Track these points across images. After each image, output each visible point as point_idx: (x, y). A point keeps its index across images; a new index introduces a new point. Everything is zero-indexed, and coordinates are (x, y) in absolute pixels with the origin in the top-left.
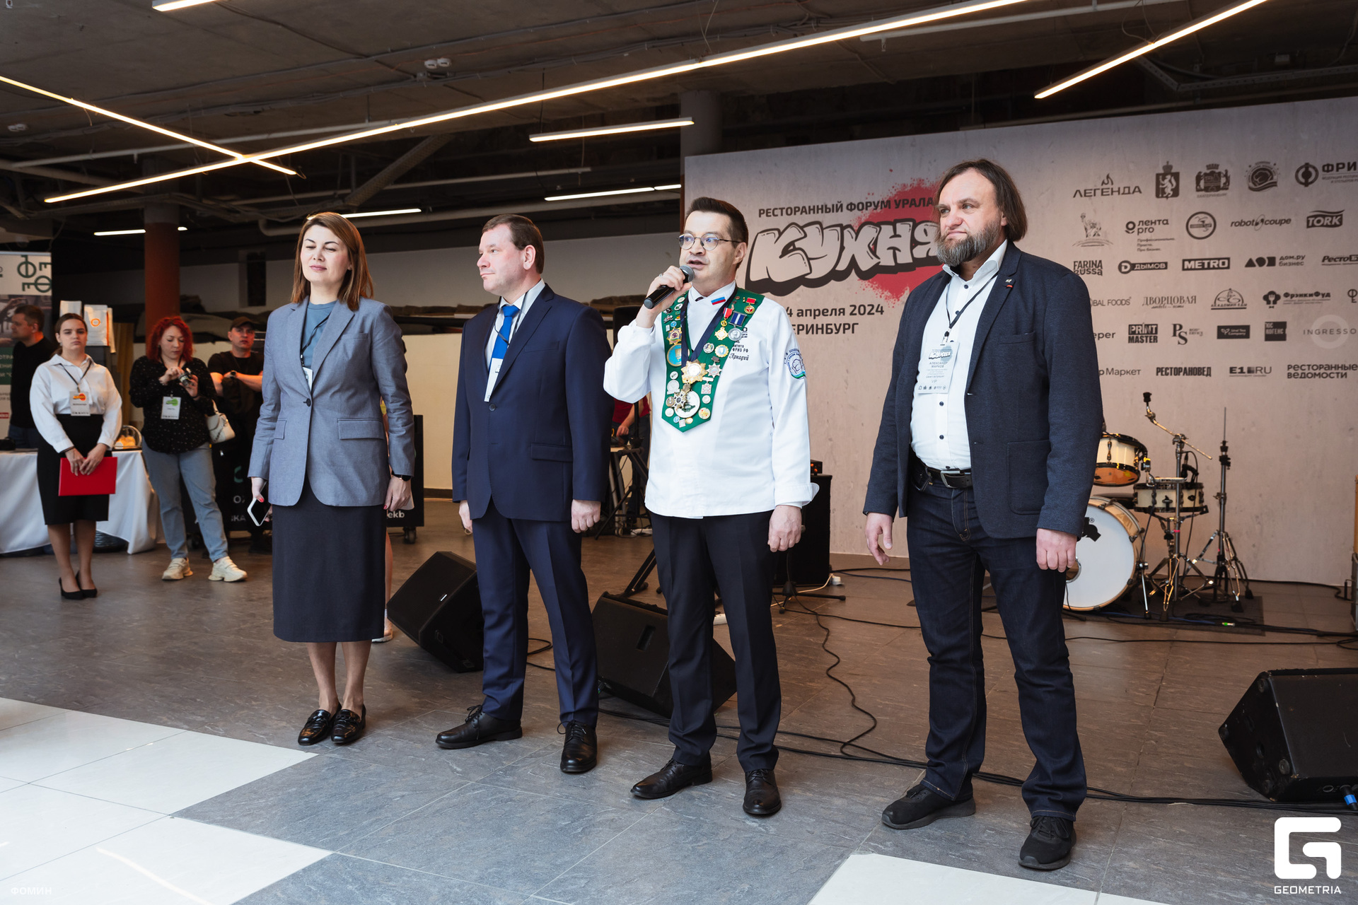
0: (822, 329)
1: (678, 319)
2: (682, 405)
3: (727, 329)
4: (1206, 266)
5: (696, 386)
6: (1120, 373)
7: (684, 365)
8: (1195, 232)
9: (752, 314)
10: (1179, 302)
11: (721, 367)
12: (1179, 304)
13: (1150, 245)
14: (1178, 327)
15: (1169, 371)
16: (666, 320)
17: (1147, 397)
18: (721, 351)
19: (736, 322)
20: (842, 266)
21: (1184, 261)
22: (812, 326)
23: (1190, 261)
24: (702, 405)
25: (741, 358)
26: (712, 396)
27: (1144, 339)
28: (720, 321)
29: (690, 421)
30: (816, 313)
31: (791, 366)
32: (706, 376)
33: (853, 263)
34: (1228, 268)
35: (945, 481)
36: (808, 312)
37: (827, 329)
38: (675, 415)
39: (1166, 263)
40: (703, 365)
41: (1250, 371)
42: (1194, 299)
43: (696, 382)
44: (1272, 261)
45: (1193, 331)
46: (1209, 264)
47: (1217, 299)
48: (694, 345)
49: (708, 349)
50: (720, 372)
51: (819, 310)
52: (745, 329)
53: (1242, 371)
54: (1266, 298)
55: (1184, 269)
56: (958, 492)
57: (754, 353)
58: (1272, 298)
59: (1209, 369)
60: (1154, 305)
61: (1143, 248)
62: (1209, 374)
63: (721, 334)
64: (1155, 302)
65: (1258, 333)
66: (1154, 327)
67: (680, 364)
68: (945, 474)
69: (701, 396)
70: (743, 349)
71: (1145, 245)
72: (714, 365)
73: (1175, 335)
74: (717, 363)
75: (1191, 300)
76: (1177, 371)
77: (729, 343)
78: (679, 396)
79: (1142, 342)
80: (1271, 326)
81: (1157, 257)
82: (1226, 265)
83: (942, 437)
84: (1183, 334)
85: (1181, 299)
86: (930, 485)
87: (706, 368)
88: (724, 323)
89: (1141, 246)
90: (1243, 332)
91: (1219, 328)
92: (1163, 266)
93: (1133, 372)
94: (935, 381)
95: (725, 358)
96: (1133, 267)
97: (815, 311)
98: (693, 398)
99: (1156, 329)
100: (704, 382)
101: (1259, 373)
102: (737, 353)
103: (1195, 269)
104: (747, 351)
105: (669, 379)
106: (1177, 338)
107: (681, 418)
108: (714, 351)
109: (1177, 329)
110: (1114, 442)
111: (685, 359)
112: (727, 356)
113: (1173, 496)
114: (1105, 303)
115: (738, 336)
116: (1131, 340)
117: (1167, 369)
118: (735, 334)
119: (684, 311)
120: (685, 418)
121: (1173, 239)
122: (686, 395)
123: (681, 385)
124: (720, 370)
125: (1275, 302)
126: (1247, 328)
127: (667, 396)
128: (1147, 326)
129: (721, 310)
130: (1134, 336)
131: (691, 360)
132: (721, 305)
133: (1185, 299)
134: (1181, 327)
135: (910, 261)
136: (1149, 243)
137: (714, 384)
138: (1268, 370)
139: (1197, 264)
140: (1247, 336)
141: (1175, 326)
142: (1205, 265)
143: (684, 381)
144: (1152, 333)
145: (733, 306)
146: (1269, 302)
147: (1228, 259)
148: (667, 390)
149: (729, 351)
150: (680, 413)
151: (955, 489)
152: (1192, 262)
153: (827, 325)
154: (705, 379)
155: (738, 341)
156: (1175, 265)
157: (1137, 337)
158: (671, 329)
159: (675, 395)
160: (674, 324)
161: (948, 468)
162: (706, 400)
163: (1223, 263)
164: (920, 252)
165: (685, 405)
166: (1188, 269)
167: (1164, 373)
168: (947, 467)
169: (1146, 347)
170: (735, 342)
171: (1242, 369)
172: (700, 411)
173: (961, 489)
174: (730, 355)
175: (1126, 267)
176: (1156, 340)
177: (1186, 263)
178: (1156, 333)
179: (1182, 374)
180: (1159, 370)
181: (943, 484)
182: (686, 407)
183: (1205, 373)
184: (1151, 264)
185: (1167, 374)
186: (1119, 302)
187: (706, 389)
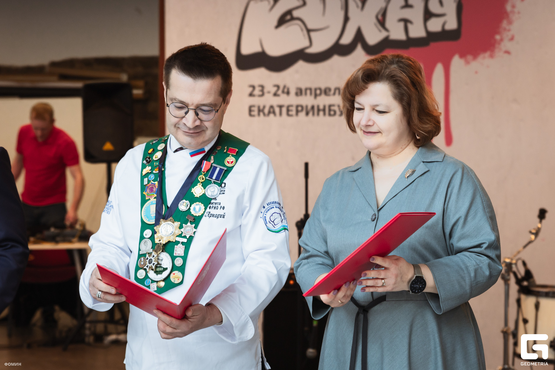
0: (324, 110)
1: (156, 171)
2: (154, 267)
3: (205, 185)
5: (168, 246)
7: (157, 223)
9: (233, 167)
11: (196, 227)
16: (144, 173)
18: (197, 209)
19: (214, 177)
20: (347, 40)
22: (313, 107)
24: (174, 268)
25: (217, 216)
26: (185, 258)
28: (198, 175)
29: (162, 284)
30: (316, 92)
31: (268, 219)
32: (180, 236)
33: (359, 37)
36: (308, 92)
37: (330, 110)
38: (147, 277)
40: (177, 224)
43: (169, 242)
48: (170, 199)
49: (183, 206)
50: (194, 233)
51: (320, 89)
52: (223, 185)
57: (230, 209)
63: (197, 191)
67: (153, 222)
69: (173, 258)
70: (219, 206)
72: (189, 224)
74: (191, 223)
77: (206, 201)
78: (151, 258)
87: (181, 227)
88: (201, 178)
95: (200, 217)
97: (316, 90)
98: (166, 260)
100: (177, 243)
102: (213, 211)
104: (224, 208)
105: (142, 238)
107: (153, 281)
108: (189, 209)
111: (160, 217)
112: (203, 215)
115: (215, 193)
118: (212, 190)
119: (163, 160)
120: (157, 282)
122: (158, 256)
123: (154, 245)
124: (195, 230)
127: (140, 256)
129: (200, 163)
131: (165, 218)
132: (199, 157)
137: (187, 245)
143: (157, 241)
145: (212, 157)
148: (140, 250)
149: (205, 209)
150: (152, 275)
153: (330, 106)
154: (178, 239)
155: (215, 199)
158: (149, 181)
159: (147, 256)
160: (152, 177)
162: (179, 262)
164: (435, 25)
165: (156, 267)
170: (212, 199)
172: (172, 275)
174: (205, 214)
182: (158, 269)
187: (179, 250)
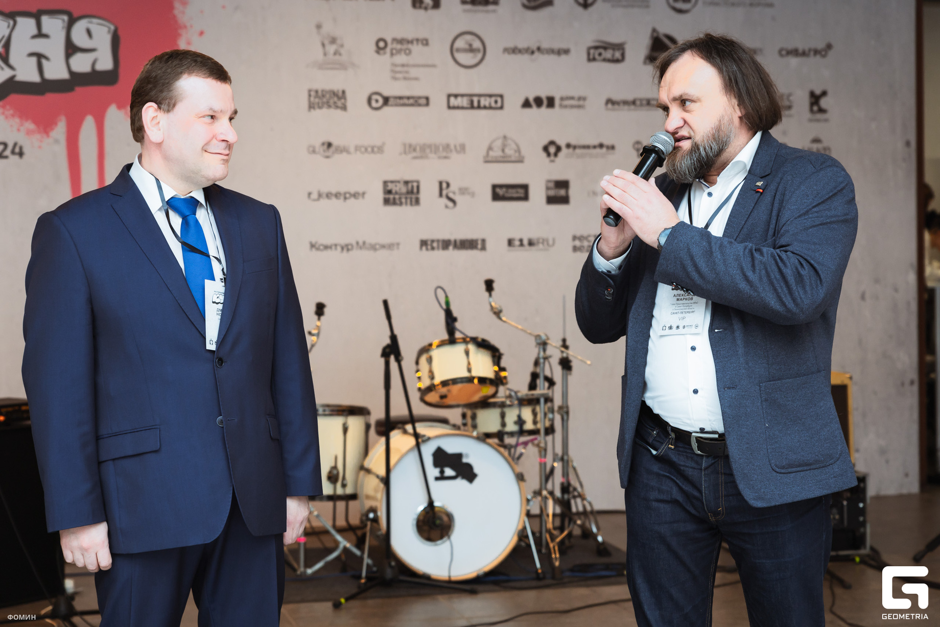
4: (476, 104)
6: (373, 248)
8: (460, 57)
10: (445, 151)
12: (444, 154)
13: (407, 72)
14: (444, 185)
15: (435, 245)
17: (489, 285)
21: (449, 96)
23: (456, 96)
27: (403, 200)
34: (501, 108)
35: (695, 445)
39: (427, 99)
41: (531, 243)
42: (462, 148)
44: (551, 102)
45: (463, 191)
46: (479, 102)
47: (490, 148)
53: (522, 245)
54: (546, 149)
55: (449, 107)
56: (711, 461)
58: (552, 150)
59: (484, 241)
60: (414, 154)
61: (398, 75)
62: (484, 248)
64: (415, 150)
65: (538, 193)
66: (415, 184)
68: (697, 438)
71: (400, 72)
73: (441, 195)
75: (458, 148)
76: (446, 244)
79: (401, 204)
80: (552, 185)
81: (417, 90)
82: (499, 104)
83: (696, 392)
84: (451, 195)
85: (447, 147)
86: (671, 448)
89: (396, 72)
90: (521, 193)
91: (494, 187)
92: (423, 101)
93: (390, 246)
94: (683, 318)
96: (386, 100)
99: (418, 187)
101: (541, 246)
103: (462, 108)
106: (444, 201)
109: (443, 187)
110: (472, 347)
113: (527, 414)
114: (352, 149)
116: (387, 202)
117: (433, 241)
121: (434, 66)
125: (556, 155)
126: (525, 187)
128: (406, 183)
130: (390, 198)
133: (452, 147)
134: (448, 185)
135: (65, 75)
136: (405, 69)
138: (551, 242)
139: (464, 102)
140: (526, 198)
141: (441, 183)
142: (474, 103)
144: (412, 192)
146: (549, 155)
147: (501, 96)
151: (707, 457)
152: (459, 99)
156: (439, 101)
157: (394, 199)
161: (702, 430)
163: (496, 102)
164: (81, 64)
166: (455, 108)
167: (429, 247)
168: (700, 429)
169: (405, 211)
171: (521, 240)
173: (715, 458)
175: (377, 101)
176: (417, 202)
177: (452, 99)
178: (418, 192)
179: (451, 248)
180: (424, 243)
181: (692, 449)
183: (479, 246)
184: (408, 98)
185: (433, 248)
186: (369, 149)
